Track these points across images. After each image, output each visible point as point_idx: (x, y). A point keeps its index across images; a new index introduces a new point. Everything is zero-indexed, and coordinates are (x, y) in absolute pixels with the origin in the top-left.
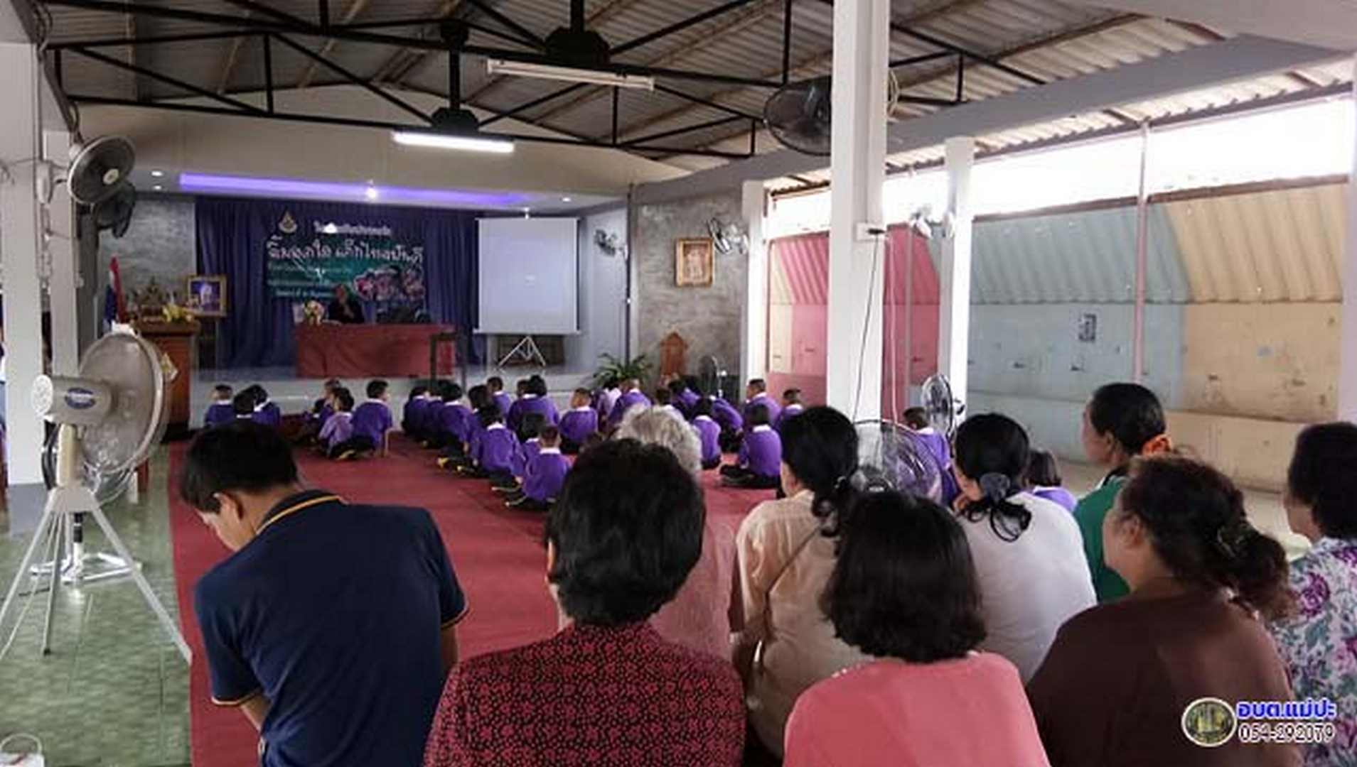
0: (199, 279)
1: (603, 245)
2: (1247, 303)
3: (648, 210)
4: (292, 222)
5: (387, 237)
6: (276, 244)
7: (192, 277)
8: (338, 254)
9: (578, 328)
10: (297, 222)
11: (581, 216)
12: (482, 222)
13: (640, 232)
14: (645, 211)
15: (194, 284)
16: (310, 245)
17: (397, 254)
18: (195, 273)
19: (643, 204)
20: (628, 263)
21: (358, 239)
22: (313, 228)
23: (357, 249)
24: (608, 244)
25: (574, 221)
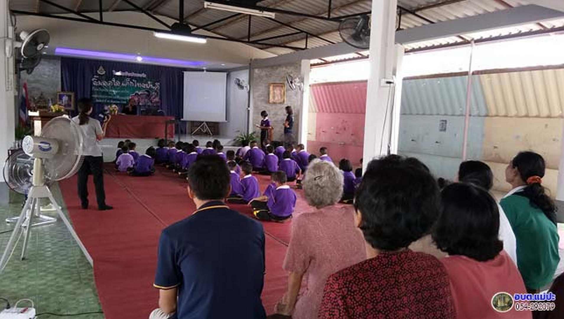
0: (62, 93)
1: (239, 85)
2: (511, 117)
3: (258, 71)
4: (103, 70)
5: (145, 78)
6: (96, 79)
7: (59, 92)
8: (123, 84)
9: (226, 120)
10: (105, 71)
11: (228, 72)
12: (185, 73)
13: (254, 79)
14: (256, 71)
15: (60, 95)
16: (111, 80)
17: (148, 86)
18: (60, 91)
19: (256, 68)
20: (249, 92)
21: (132, 78)
22: (112, 73)
23: (131, 82)
24: (241, 84)
25: (225, 74)
